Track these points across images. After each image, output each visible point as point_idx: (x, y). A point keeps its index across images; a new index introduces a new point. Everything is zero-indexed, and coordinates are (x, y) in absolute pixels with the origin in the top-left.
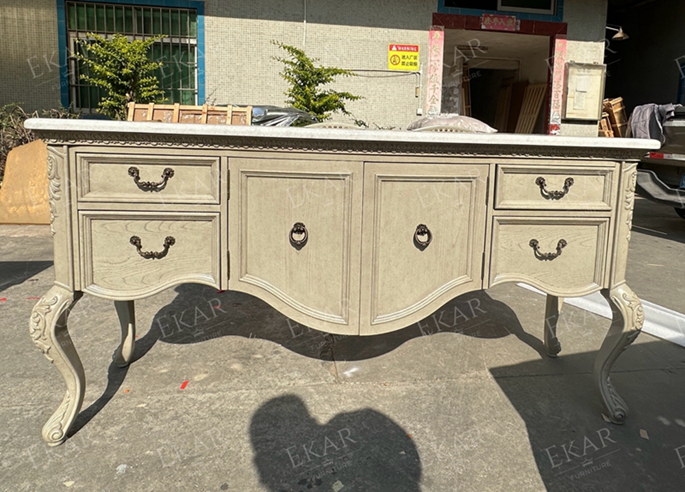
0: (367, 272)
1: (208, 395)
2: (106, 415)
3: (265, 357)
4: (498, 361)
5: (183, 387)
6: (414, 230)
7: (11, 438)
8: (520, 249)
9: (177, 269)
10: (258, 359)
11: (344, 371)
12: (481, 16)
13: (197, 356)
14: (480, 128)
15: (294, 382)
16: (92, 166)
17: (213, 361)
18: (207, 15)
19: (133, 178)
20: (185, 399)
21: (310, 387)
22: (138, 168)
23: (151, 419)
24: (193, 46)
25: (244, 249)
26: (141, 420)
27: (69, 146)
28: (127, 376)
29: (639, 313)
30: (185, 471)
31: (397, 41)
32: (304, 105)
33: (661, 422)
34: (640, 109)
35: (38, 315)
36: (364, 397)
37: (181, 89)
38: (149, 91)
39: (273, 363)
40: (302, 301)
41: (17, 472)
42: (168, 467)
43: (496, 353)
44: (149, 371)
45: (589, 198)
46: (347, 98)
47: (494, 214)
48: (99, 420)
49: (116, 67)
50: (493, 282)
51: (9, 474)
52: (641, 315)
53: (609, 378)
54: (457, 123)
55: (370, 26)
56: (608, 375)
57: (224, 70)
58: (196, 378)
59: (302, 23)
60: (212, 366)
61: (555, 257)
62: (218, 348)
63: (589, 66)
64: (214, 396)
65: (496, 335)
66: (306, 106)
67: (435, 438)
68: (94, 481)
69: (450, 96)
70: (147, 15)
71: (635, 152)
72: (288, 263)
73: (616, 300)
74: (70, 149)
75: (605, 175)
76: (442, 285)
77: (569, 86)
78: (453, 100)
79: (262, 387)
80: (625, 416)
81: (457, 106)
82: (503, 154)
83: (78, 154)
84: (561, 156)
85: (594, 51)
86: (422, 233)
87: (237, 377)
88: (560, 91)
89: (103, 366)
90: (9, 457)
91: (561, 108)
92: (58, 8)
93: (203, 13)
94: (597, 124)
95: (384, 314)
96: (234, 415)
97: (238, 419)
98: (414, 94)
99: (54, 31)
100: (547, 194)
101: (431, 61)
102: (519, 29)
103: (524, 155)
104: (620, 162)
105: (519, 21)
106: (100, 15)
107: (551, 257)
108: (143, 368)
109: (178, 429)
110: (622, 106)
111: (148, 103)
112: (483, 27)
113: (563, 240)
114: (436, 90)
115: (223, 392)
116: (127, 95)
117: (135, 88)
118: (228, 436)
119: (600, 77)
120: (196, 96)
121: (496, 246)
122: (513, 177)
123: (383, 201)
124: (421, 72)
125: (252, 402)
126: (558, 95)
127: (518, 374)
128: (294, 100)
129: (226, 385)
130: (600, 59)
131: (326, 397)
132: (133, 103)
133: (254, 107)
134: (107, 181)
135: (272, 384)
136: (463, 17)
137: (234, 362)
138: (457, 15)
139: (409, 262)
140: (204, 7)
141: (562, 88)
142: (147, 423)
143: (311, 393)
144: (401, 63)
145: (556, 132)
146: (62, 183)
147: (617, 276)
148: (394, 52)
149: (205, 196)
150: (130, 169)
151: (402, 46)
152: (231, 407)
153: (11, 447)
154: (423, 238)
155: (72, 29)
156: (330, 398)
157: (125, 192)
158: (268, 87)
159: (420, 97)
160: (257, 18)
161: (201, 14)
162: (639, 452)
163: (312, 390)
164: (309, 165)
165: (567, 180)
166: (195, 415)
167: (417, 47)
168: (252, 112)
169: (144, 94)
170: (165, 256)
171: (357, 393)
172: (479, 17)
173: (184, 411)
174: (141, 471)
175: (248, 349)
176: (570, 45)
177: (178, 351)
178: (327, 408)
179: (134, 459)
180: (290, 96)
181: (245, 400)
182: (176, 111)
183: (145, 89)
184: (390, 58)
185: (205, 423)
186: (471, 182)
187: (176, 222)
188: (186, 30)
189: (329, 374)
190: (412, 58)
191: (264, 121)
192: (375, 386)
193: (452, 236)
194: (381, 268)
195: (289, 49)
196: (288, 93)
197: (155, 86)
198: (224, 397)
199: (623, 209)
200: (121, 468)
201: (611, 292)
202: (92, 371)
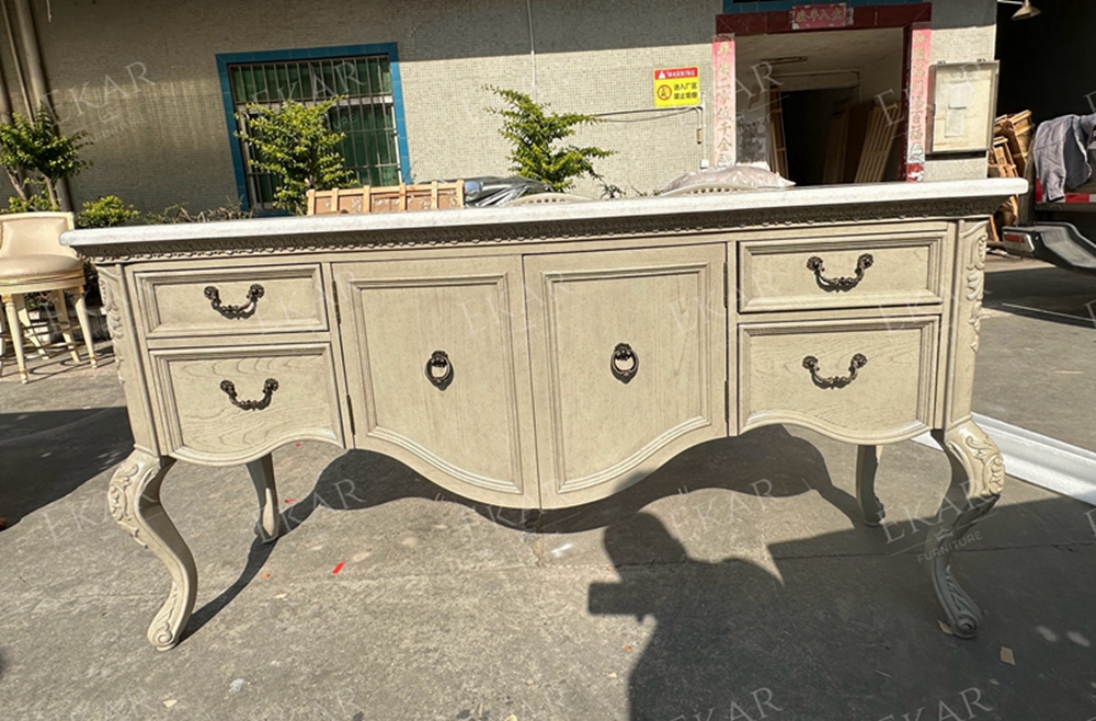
0: (544, 418)
1: (365, 582)
2: (235, 609)
3: (450, 527)
4: (784, 532)
5: (336, 571)
6: (611, 351)
7: (119, 638)
8: (787, 373)
9: (286, 423)
10: (440, 530)
11: (552, 549)
12: (792, 10)
13: (363, 527)
14: (767, 181)
15: (481, 564)
16: (158, 288)
17: (381, 534)
18: (403, 61)
19: (210, 301)
20: (335, 588)
21: (501, 573)
22: (217, 288)
23: (287, 615)
24: (388, 106)
25: (368, 391)
26: (275, 616)
27: (124, 265)
28: (271, 555)
29: (995, 467)
30: (313, 691)
31: (666, 64)
32: (534, 171)
33: (1041, 636)
34: (1049, 125)
35: (116, 489)
36: (574, 587)
37: (379, 165)
38: (332, 172)
39: (459, 537)
40: (456, 462)
41: (115, 684)
42: (294, 685)
43: (784, 519)
44: (299, 548)
45: (901, 285)
46: (594, 155)
47: (739, 321)
48: (225, 616)
49: (288, 146)
50: (744, 425)
51: (104, 687)
52: (998, 471)
53: (949, 567)
54: (731, 178)
55: (624, 48)
56: (947, 563)
57: (431, 134)
58: (355, 559)
59: (528, 56)
60: (378, 542)
61: (849, 383)
62: (391, 516)
63: (970, 67)
64: (374, 583)
65: (786, 492)
66: (537, 172)
67: (665, 654)
68: (200, 701)
69: (752, 136)
70: (327, 72)
71: (978, 204)
72: (430, 409)
73: (954, 448)
74: (126, 268)
75: (929, 246)
76: (662, 432)
77: (938, 103)
78: (757, 142)
79: (438, 571)
80: (976, 626)
81: (763, 150)
82: (747, 225)
83: (136, 275)
84: (847, 220)
85: (978, 41)
86: (623, 357)
87: (408, 557)
88: (922, 112)
89: (247, 541)
90: (110, 664)
91: (924, 138)
92: (220, 76)
93: (397, 60)
94: (984, 156)
95: (576, 478)
96: (393, 611)
97: (396, 618)
98: (696, 139)
99: (220, 106)
100: (826, 284)
101: (717, 87)
102: (851, 22)
103: (783, 223)
104: (956, 221)
105: (852, 10)
106: (271, 78)
107: (840, 383)
108: (293, 544)
109: (318, 631)
110: (1029, 124)
111: (330, 189)
112: (795, 27)
113: (861, 355)
114: (728, 130)
115: (386, 578)
116: (306, 180)
117: (315, 170)
118: (379, 643)
119: (989, 82)
120: (400, 173)
121: (746, 370)
122: (767, 260)
123: (558, 313)
124: (703, 106)
125: (420, 593)
126: (919, 118)
127: (812, 554)
128: (520, 165)
129: (392, 568)
130: (989, 52)
131: (521, 587)
132: (312, 191)
133: (466, 180)
134: (180, 307)
135: (452, 568)
136: (763, 14)
137: (408, 536)
138: (753, 14)
139: (607, 401)
140: (397, 50)
141: (925, 106)
142: (282, 621)
143: (502, 581)
144: (673, 96)
145: (917, 174)
146: (121, 315)
147: (956, 410)
148: (662, 80)
149: (309, 321)
150: (207, 289)
151: (673, 71)
152: (391, 601)
153: (115, 651)
154: (625, 365)
155: (241, 101)
156: (525, 588)
157: (205, 322)
158: (490, 152)
159: (704, 143)
160: (468, 56)
161: (394, 61)
162: (993, 685)
163: (504, 577)
164: (443, 266)
165: (861, 258)
166: (343, 611)
167: (695, 70)
168: (464, 188)
169: (327, 178)
170: (267, 405)
171: (565, 582)
172: (788, 12)
173: (331, 605)
174: (259, 689)
175: (430, 517)
176: (938, 36)
177: (341, 520)
178: (518, 604)
179: (255, 672)
180: (515, 160)
181: (411, 591)
182: (366, 196)
183: (327, 170)
184: (656, 90)
185: (354, 623)
186: (697, 272)
187: (277, 359)
188: (378, 84)
189: (531, 553)
190: (690, 87)
191: (478, 199)
192: (592, 572)
193: (672, 358)
194: (565, 410)
195: (507, 94)
196: (511, 156)
197: (338, 166)
198: (385, 586)
199: (963, 298)
200: (237, 683)
201: (946, 434)
202: (232, 547)
